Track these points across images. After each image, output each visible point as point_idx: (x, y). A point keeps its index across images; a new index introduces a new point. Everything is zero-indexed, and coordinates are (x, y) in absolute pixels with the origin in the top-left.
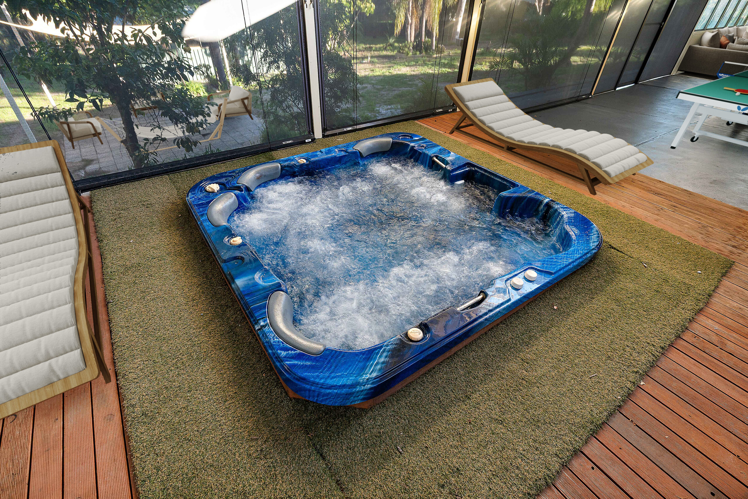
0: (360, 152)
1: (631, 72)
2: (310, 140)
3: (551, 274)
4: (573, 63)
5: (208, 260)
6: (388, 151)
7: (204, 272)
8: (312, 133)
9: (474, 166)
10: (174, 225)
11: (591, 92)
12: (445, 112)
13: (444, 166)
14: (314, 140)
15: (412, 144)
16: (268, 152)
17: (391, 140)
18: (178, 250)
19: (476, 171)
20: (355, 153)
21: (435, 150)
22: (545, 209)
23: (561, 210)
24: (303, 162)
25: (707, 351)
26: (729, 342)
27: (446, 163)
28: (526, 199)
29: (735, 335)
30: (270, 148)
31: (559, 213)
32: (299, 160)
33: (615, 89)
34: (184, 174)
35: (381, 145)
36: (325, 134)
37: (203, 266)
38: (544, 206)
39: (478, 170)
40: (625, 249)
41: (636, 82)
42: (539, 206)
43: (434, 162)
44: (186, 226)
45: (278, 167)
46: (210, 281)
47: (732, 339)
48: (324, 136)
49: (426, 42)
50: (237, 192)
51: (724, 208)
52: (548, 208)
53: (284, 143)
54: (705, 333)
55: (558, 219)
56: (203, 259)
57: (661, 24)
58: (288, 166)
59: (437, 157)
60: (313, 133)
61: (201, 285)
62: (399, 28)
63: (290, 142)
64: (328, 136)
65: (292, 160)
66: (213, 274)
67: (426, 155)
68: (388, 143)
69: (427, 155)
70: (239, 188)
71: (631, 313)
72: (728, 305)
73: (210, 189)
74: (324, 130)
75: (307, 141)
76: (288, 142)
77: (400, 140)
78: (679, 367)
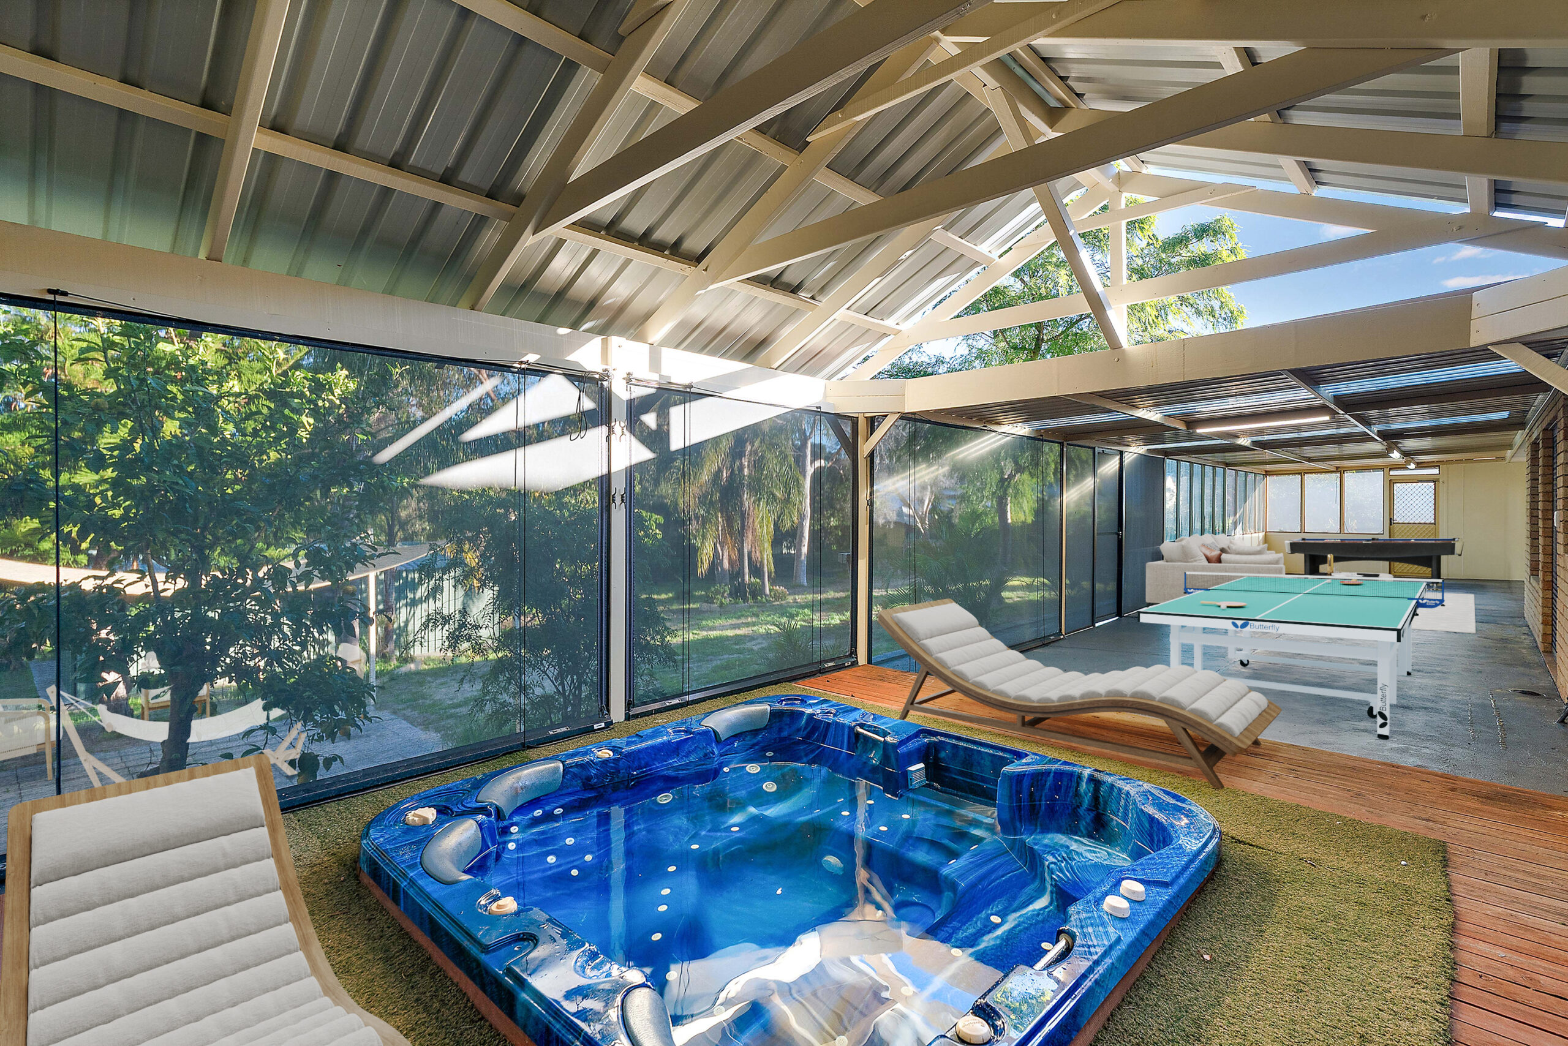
0: (714, 731)
1: (1106, 603)
2: (603, 725)
3: (1165, 885)
4: (1007, 601)
5: (424, 970)
6: (765, 728)
7: (417, 1000)
8: (606, 712)
9: (935, 734)
10: (320, 911)
11: (1061, 630)
12: (840, 667)
13: (882, 739)
14: (609, 724)
15: (809, 711)
16: (519, 751)
17: (766, 707)
18: (341, 962)
19: (941, 741)
20: (705, 733)
21: (856, 715)
22: (1091, 789)
23: (1120, 784)
24: (607, 756)
25: (1518, 999)
26: (1542, 977)
27: (885, 734)
28: (1052, 775)
29: (1539, 962)
30: (523, 745)
31: (1120, 790)
32: (600, 753)
33: (1093, 625)
34: (332, 807)
35: (751, 717)
36: (631, 713)
37: (412, 987)
38: (1087, 783)
39: (943, 739)
40: (1261, 842)
41: (1119, 613)
42: (1078, 784)
43: (858, 734)
44: (355, 909)
45: (557, 768)
46: (437, 1018)
47: (1542, 971)
48: (628, 717)
49: (751, 585)
50: (481, 817)
51: (1367, 765)
52: (1095, 785)
53: (551, 733)
54: (1489, 967)
55: (1122, 803)
56: (411, 971)
57: (1119, 535)
58: (577, 765)
59: (862, 726)
60: (608, 711)
61: (413, 1030)
62: (706, 565)
63: (564, 729)
64: (636, 716)
65: (585, 753)
66: (442, 1001)
67: (840, 726)
68: (764, 712)
69: (843, 725)
70: (483, 810)
71: (1345, 948)
72: (1488, 912)
73: (416, 819)
74: (629, 705)
75: (596, 727)
76: (559, 731)
77: (783, 706)
78: (1496, 1038)
